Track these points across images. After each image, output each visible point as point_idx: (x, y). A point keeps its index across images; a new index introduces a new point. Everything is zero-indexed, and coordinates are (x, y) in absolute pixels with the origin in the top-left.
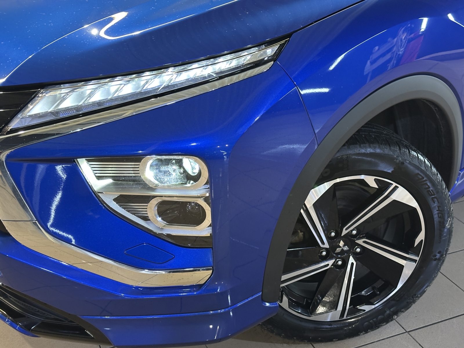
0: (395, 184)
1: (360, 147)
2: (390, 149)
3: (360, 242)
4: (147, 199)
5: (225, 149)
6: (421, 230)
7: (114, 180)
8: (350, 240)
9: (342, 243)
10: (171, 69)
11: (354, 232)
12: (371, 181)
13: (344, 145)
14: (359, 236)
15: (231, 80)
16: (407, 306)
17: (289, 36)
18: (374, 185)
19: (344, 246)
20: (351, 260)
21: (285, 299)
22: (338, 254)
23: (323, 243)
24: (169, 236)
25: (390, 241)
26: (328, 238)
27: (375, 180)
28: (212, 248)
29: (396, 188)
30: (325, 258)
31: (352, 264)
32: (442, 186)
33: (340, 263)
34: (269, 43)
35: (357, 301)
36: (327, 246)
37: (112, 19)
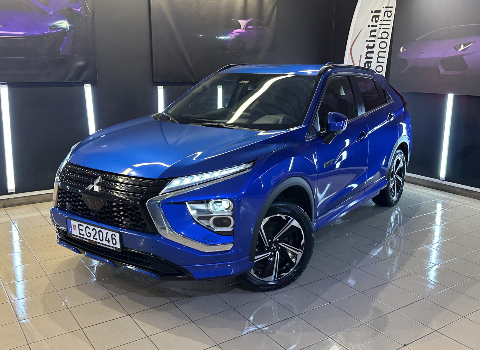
0: (292, 218)
1: (279, 203)
2: (290, 204)
3: (280, 244)
4: (209, 217)
5: (235, 198)
6: (303, 238)
7: (197, 211)
8: (276, 243)
9: (273, 245)
10: (219, 171)
11: (278, 240)
12: (283, 217)
13: (273, 202)
14: (280, 242)
15: (233, 176)
16: (300, 274)
17: (256, 160)
18: (285, 218)
19: (274, 246)
20: (277, 252)
21: (252, 270)
22: (272, 250)
23: (266, 244)
24: (216, 231)
25: (292, 244)
26: (269, 242)
27: (285, 216)
28: (233, 235)
29: (292, 220)
30: (268, 252)
31: (278, 254)
32: (309, 219)
33: (273, 254)
34: (249, 163)
35: (280, 272)
36: (268, 246)
37: (197, 154)
